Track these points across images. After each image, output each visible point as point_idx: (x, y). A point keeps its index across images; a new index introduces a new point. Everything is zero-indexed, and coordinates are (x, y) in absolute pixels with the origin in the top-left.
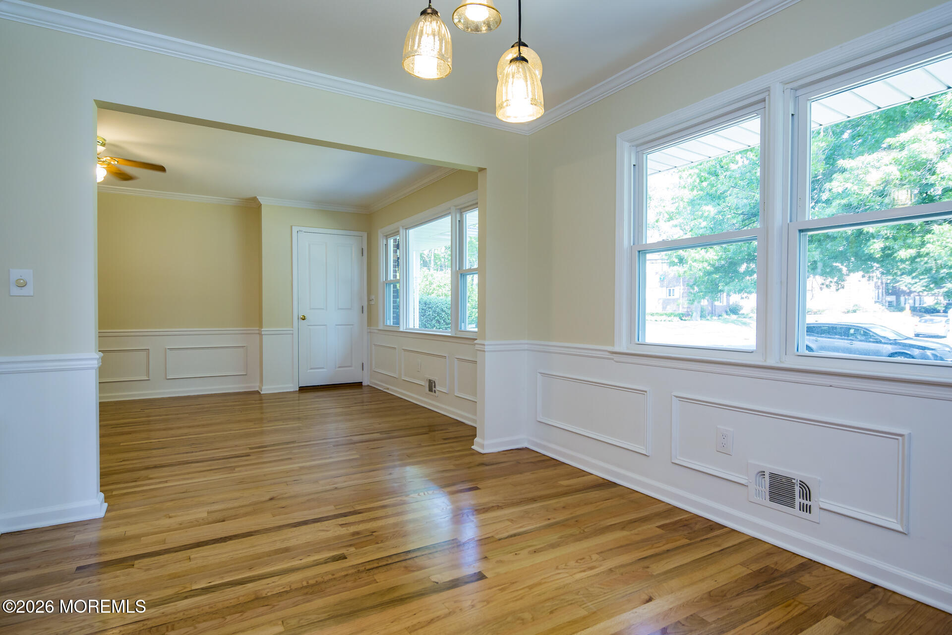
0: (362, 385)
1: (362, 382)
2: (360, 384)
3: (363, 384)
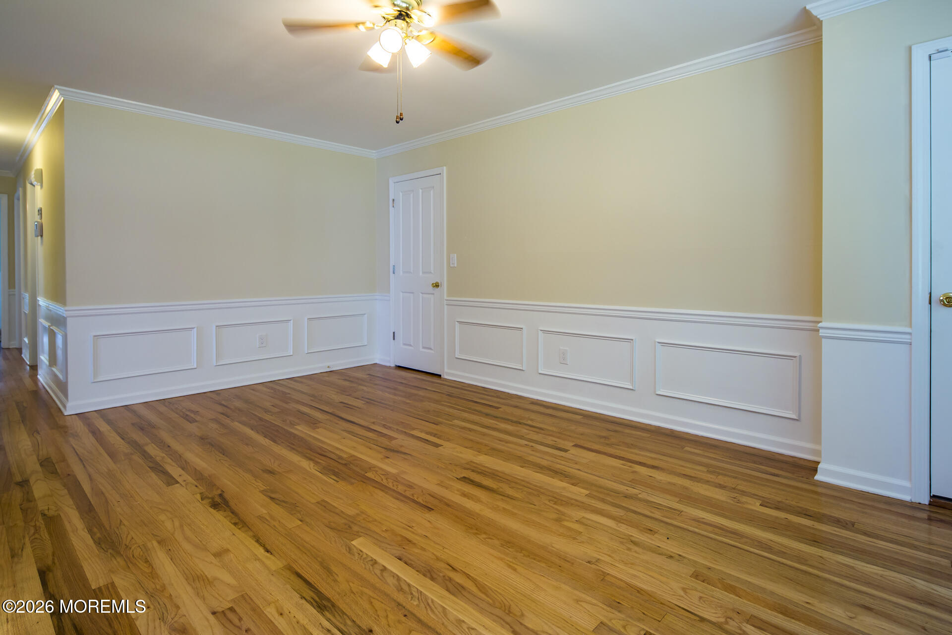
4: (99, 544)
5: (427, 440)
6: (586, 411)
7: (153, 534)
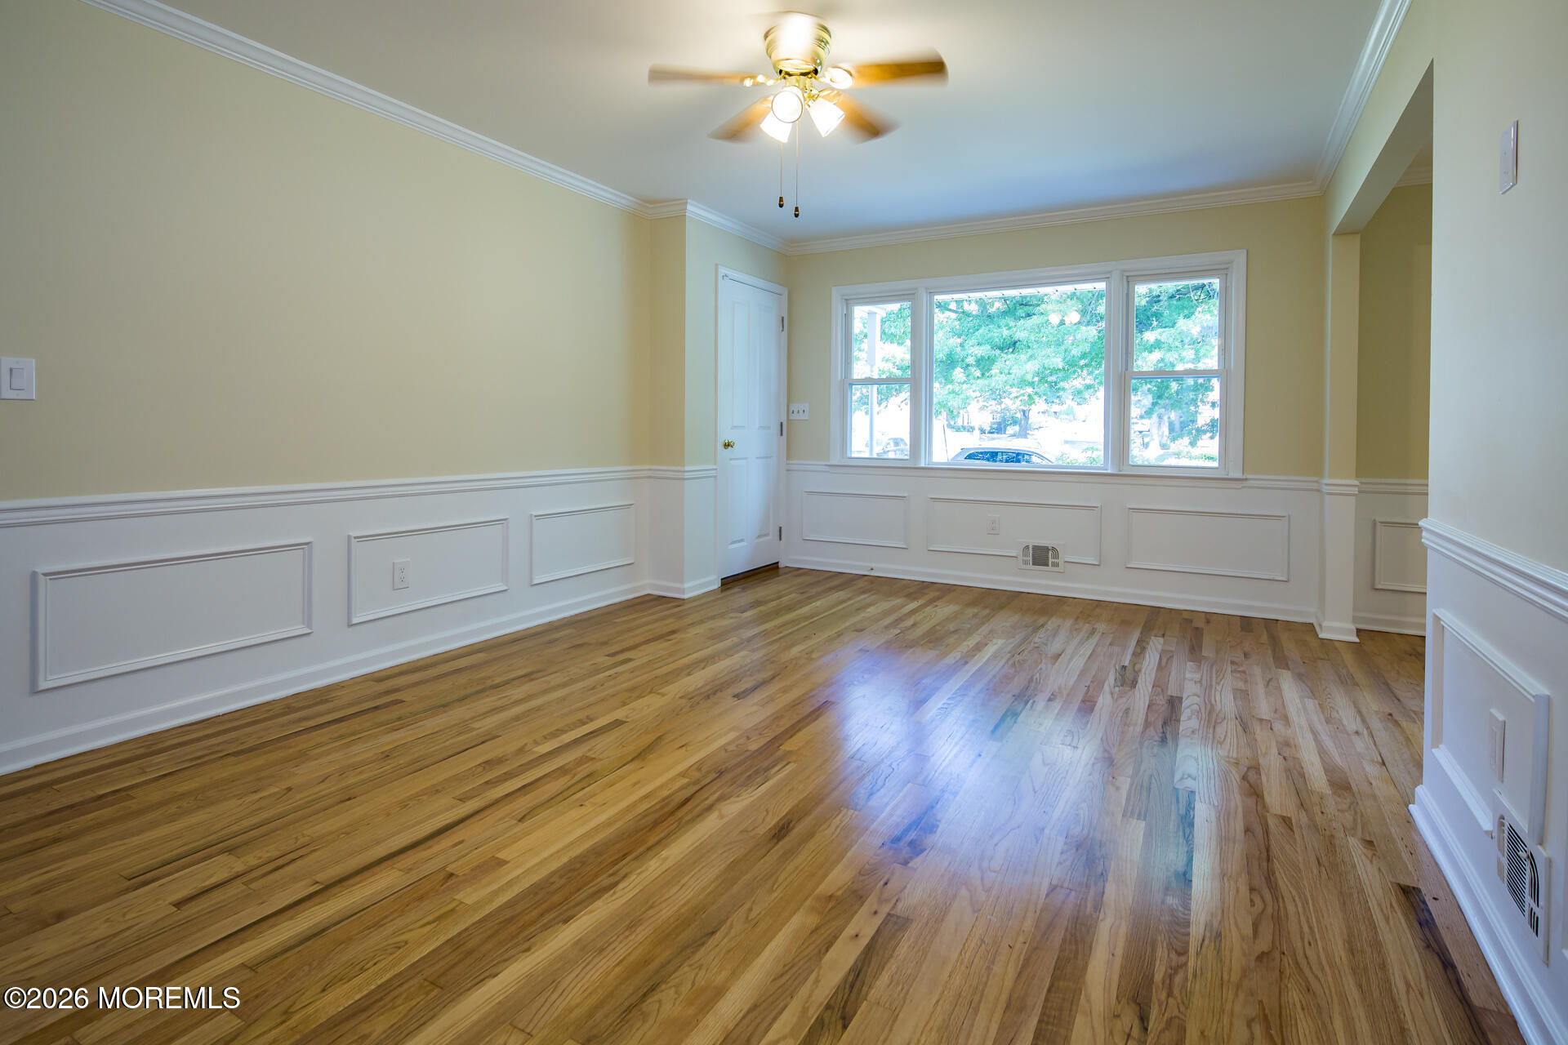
0: (778, 567)
1: (778, 563)
2: (775, 565)
3: (781, 565)
4: (1102, 874)
5: (591, 733)
6: (446, 652)
7: (1037, 842)
